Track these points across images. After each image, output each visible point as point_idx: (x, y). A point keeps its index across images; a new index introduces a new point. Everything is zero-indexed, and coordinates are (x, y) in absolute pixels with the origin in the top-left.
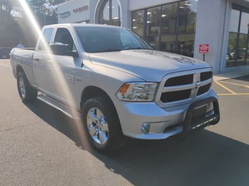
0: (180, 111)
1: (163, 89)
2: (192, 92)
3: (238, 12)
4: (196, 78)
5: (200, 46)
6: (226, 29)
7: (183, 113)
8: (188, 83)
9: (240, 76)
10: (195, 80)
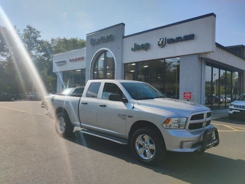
0: (198, 135)
1: (190, 122)
2: (203, 124)
3: (210, 68)
4: (205, 116)
5: (185, 93)
6: (202, 80)
7: (200, 137)
8: (201, 119)
9: (217, 118)
10: (204, 117)
